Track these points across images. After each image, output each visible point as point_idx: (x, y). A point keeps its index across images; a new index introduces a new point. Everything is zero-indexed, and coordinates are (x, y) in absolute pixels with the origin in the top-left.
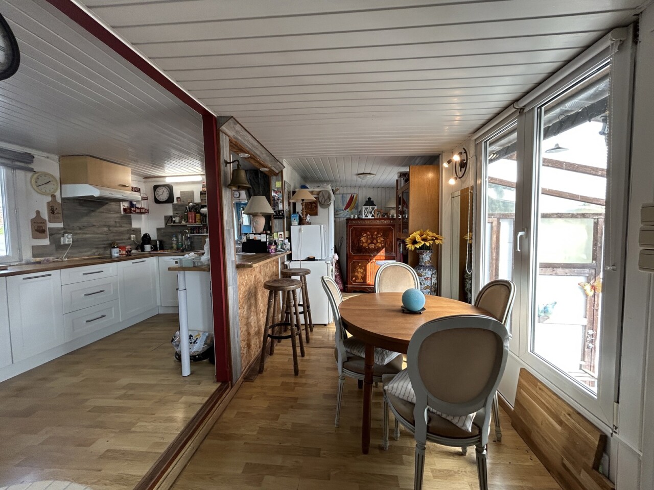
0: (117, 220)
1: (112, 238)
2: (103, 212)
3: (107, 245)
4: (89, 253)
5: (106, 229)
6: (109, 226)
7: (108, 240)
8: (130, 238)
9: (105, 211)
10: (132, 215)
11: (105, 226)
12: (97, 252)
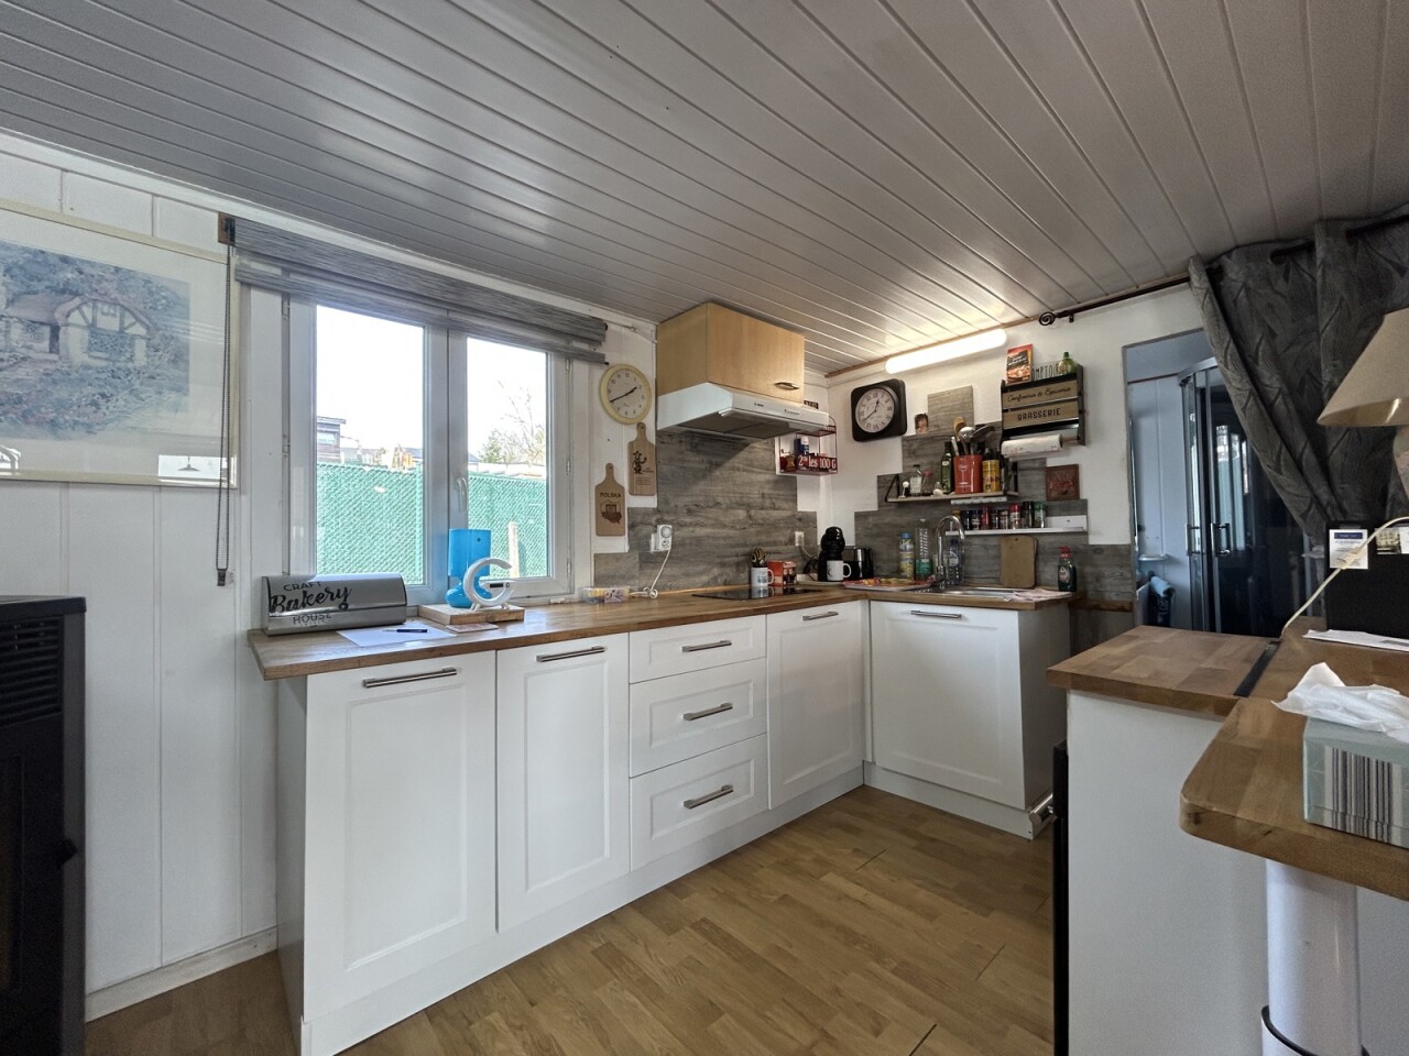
0: (766, 491)
1: (754, 540)
2: (738, 469)
3: (741, 558)
4: (705, 578)
5: (742, 514)
6: (748, 507)
7: (745, 545)
8: (792, 540)
9: (741, 466)
10: (800, 478)
11: (740, 505)
12: (721, 575)
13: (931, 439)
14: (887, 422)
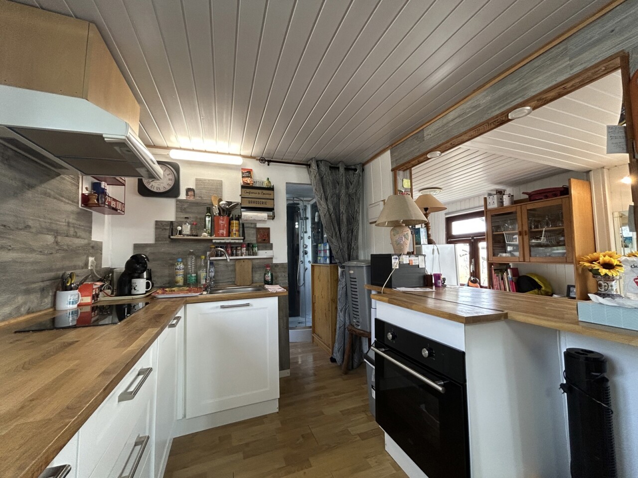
0: (71, 220)
1: (59, 265)
2: (49, 196)
3: (48, 283)
5: (50, 239)
6: (56, 233)
7: (51, 270)
8: (86, 264)
9: (52, 193)
10: (95, 215)
11: (49, 230)
12: (25, 303)
13: (197, 204)
14: (168, 188)
